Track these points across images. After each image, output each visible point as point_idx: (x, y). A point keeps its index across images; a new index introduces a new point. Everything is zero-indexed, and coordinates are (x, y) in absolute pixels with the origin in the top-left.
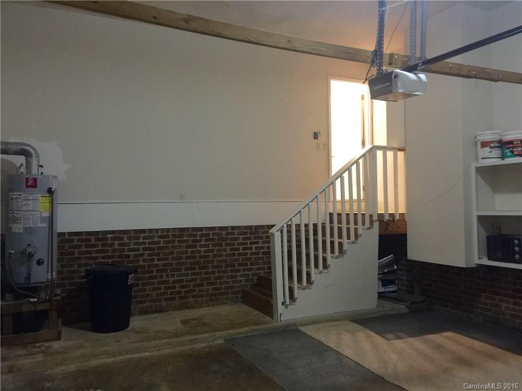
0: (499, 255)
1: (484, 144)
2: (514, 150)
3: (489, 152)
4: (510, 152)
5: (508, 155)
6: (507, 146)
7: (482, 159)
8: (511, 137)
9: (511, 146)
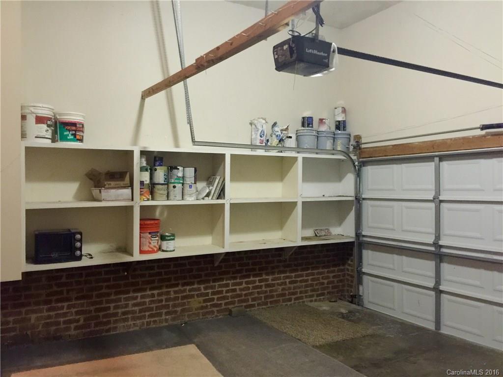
0: (54, 255)
1: (40, 120)
2: (77, 133)
3: (46, 131)
4: (72, 135)
5: (68, 138)
6: (69, 128)
7: (36, 137)
8: (74, 118)
9: (74, 128)
